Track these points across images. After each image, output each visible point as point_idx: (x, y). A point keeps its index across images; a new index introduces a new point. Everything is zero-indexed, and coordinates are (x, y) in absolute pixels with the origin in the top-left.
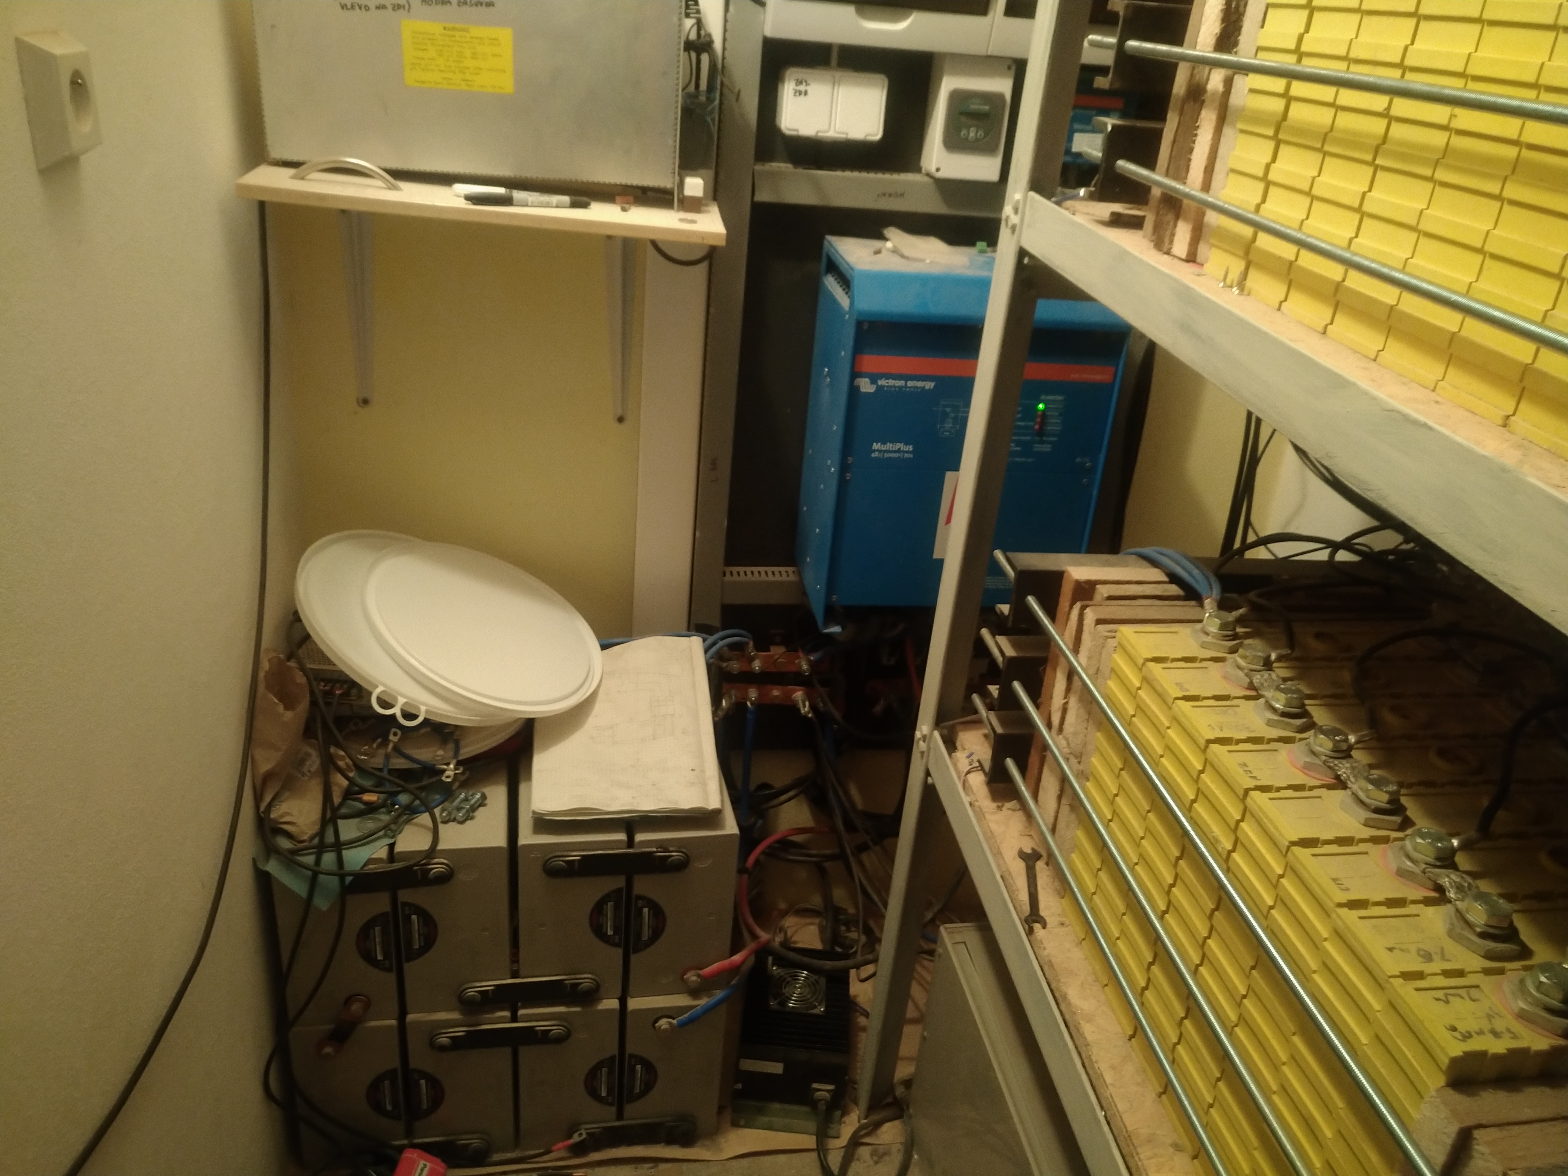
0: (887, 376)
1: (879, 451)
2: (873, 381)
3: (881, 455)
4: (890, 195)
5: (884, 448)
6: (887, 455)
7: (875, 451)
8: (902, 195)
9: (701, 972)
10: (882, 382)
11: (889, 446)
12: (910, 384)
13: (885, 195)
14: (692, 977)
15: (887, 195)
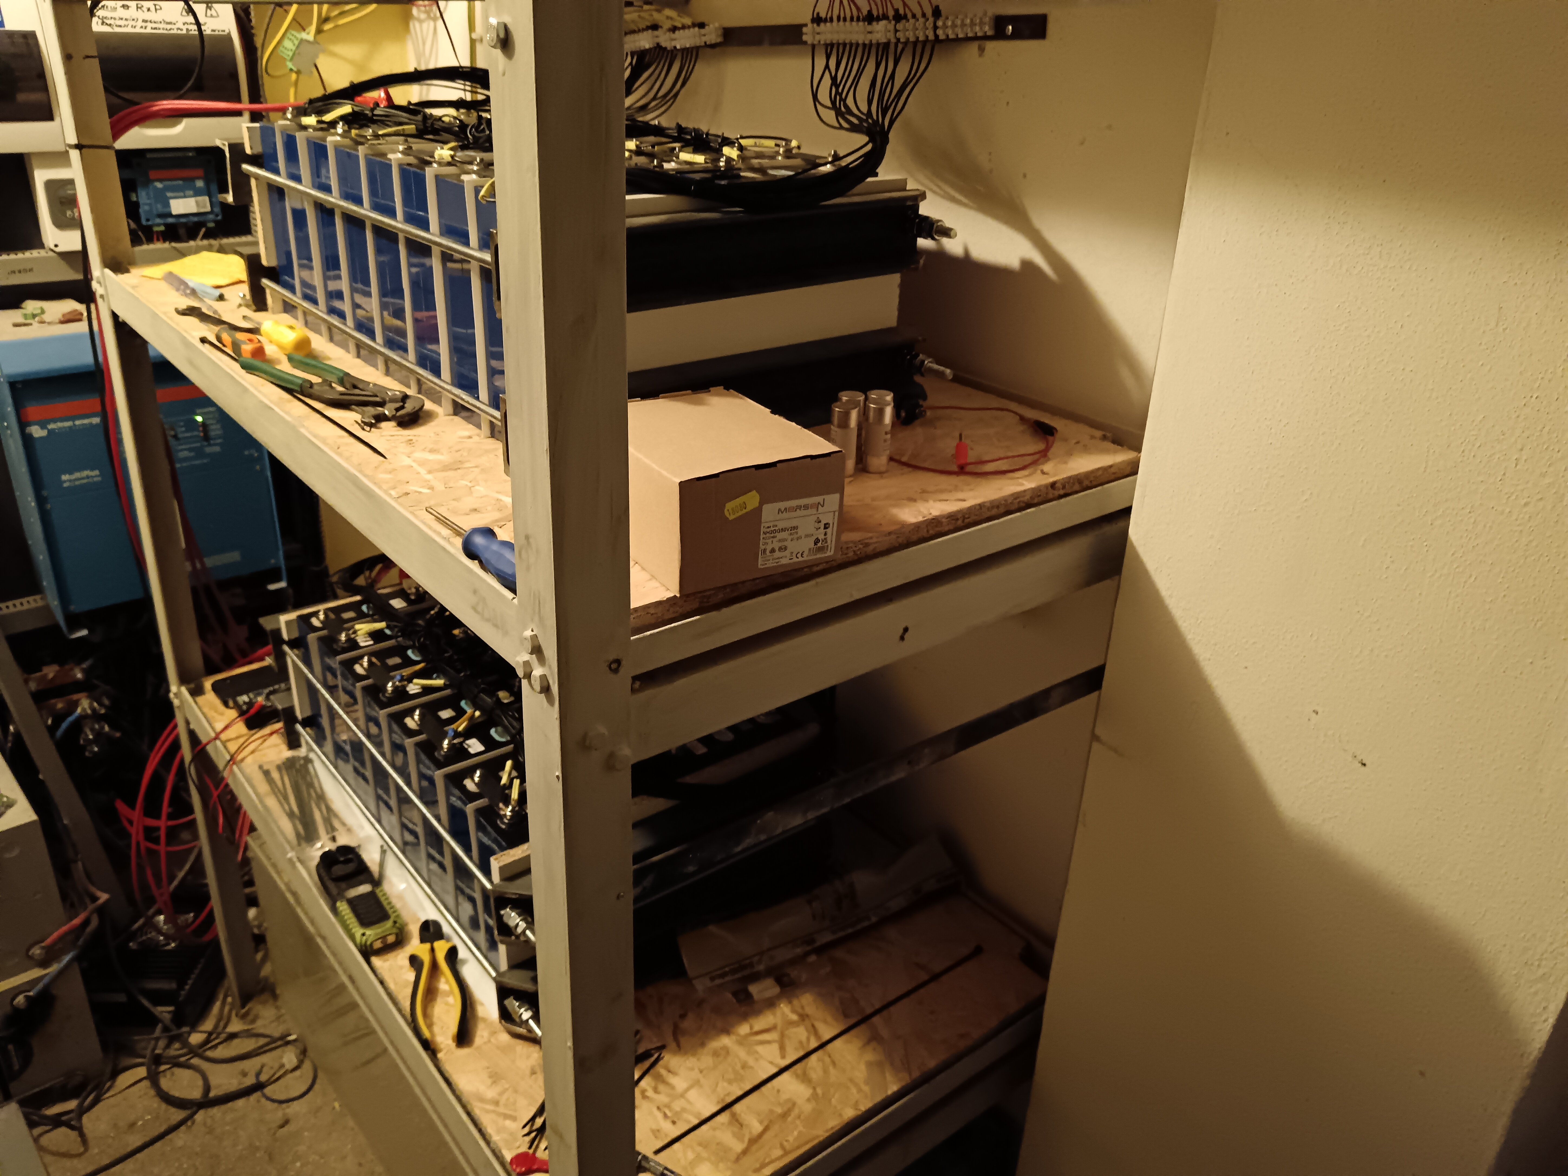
0: (55, 421)
1: (70, 481)
2: (43, 427)
3: (72, 484)
4: (20, 272)
5: (73, 477)
6: (77, 483)
7: (65, 482)
8: (31, 270)
9: (43, 944)
10: (51, 426)
11: (77, 475)
12: (78, 422)
13: (14, 272)
14: (36, 951)
15: (17, 272)
